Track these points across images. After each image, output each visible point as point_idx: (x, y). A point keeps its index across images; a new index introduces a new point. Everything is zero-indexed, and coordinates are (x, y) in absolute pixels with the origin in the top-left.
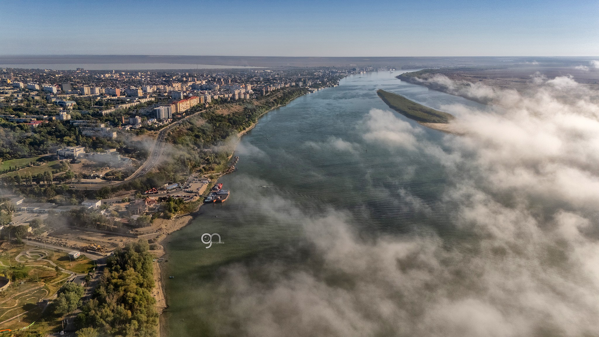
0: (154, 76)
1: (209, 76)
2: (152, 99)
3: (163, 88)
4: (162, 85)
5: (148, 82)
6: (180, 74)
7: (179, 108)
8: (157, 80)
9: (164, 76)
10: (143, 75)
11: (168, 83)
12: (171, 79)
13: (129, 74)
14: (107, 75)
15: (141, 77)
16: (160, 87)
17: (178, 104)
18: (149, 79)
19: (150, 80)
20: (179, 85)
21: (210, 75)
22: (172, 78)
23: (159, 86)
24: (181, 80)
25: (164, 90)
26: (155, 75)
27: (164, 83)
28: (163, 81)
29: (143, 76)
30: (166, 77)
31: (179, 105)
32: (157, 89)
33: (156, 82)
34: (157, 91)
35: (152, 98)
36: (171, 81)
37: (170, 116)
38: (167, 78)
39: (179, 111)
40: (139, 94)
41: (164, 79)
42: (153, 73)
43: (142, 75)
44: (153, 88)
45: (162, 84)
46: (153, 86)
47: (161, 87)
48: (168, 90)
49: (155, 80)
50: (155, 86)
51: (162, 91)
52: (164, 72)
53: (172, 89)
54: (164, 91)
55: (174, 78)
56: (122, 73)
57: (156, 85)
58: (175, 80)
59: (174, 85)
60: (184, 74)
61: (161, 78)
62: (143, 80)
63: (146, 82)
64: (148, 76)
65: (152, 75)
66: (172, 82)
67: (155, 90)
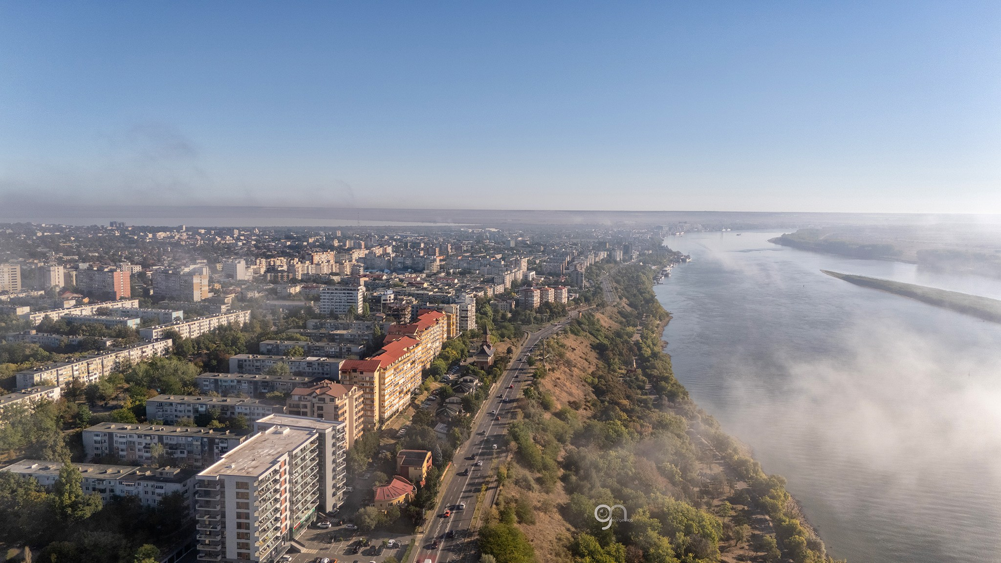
0: (267, 237)
1: (386, 237)
2: (238, 316)
3: (285, 268)
4: (284, 257)
5: (249, 249)
6: (322, 233)
7: (382, 396)
8: (272, 246)
9: (289, 238)
10: (243, 235)
11: (299, 253)
12: (305, 243)
13: (213, 232)
14: (161, 235)
15: (238, 239)
16: (278, 263)
17: (376, 374)
18: (254, 243)
19: (255, 245)
20: (330, 256)
21: (388, 236)
22: (308, 241)
23: (276, 260)
24: (328, 244)
25: (288, 271)
26: (269, 236)
27: (289, 253)
28: (286, 247)
29: (242, 238)
30: (294, 238)
31: (382, 378)
32: (268, 271)
33: (269, 250)
34: (267, 276)
35: (241, 314)
36: (306, 246)
37: (329, 491)
38: (295, 242)
39: (377, 418)
40: (195, 292)
41: (288, 243)
42: (265, 231)
43: (240, 235)
44: (255, 267)
45: (283, 254)
46: (258, 261)
47: (281, 263)
48: (300, 272)
49: (268, 246)
50: (264, 260)
51: (282, 277)
52: (288, 230)
53: (312, 270)
54: (288, 276)
55: (311, 240)
56: (200, 231)
57: (267, 257)
58: (315, 246)
59: (316, 258)
60: (330, 233)
61: (282, 241)
62: (240, 244)
63: (246, 249)
64: (254, 238)
65: (262, 235)
66: (308, 249)
67: (262, 271)
